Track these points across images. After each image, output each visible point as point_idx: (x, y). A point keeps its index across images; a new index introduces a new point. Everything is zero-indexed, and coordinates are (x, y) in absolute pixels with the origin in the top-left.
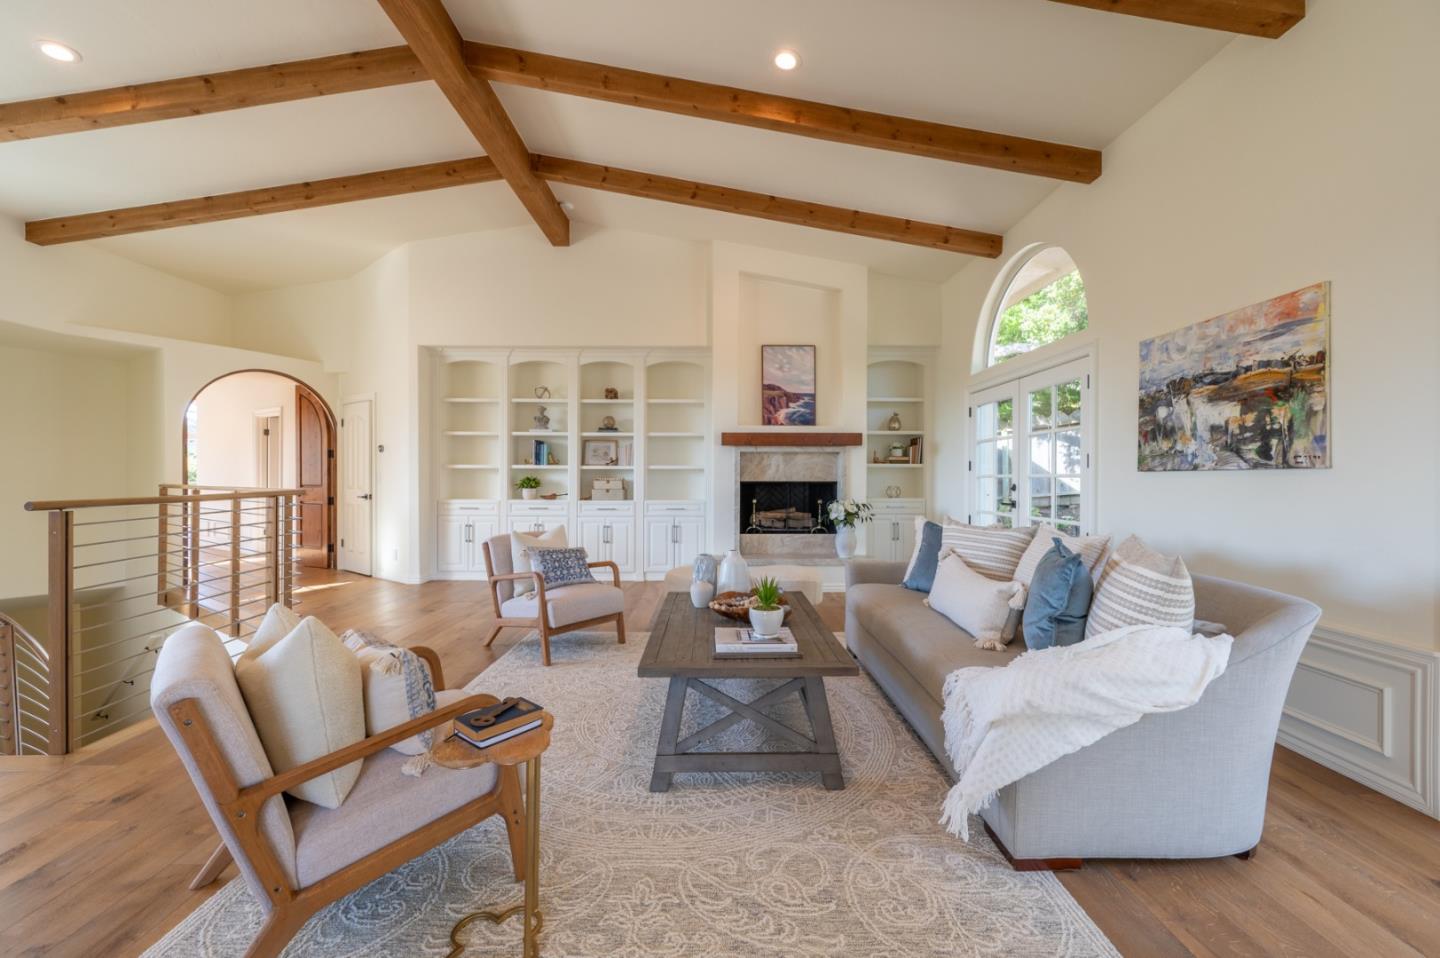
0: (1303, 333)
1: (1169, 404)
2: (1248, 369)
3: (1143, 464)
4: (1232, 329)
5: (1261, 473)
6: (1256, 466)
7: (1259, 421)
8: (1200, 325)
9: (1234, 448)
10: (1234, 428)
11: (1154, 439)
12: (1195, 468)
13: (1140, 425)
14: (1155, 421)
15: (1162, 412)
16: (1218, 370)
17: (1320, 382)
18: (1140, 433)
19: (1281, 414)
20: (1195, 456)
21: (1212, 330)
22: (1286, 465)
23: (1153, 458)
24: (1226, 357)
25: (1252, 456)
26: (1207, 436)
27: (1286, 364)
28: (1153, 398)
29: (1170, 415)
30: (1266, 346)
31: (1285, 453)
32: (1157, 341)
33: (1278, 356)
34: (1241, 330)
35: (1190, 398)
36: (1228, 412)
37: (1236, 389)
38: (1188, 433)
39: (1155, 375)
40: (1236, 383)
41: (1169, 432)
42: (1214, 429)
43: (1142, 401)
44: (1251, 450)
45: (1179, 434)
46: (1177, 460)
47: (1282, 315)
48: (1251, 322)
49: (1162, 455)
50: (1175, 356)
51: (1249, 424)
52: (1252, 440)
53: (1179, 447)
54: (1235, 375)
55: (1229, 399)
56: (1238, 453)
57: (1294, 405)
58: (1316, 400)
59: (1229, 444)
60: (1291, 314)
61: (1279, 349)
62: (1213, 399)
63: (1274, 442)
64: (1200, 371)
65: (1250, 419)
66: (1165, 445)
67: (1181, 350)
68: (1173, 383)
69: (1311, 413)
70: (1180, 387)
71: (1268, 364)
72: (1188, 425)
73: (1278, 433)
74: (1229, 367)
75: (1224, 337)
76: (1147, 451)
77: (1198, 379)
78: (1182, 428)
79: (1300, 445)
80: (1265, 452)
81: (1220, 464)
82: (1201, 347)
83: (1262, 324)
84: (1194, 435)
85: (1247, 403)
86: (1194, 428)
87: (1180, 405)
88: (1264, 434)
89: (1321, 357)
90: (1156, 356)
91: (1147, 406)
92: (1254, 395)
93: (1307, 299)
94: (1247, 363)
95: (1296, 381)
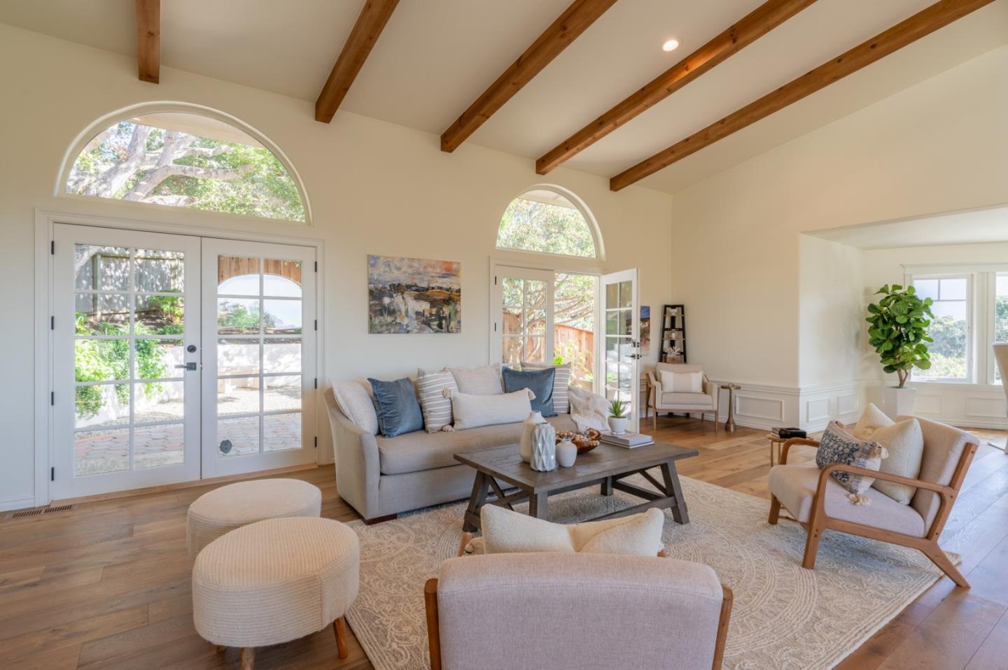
0: (453, 279)
1: (391, 296)
2: (433, 288)
3: (372, 329)
4: (425, 267)
5: (438, 335)
6: (437, 332)
7: (438, 312)
8: (409, 259)
9: (427, 323)
10: (427, 314)
11: (382, 315)
12: (408, 332)
13: (370, 306)
14: (381, 304)
15: (386, 300)
16: (419, 285)
17: (459, 300)
18: (371, 310)
19: (446, 310)
20: (407, 326)
22: (448, 331)
23: (382, 326)
24: (422, 280)
25: (435, 327)
26: (414, 316)
27: (448, 290)
28: (380, 291)
29: (391, 303)
30: (441, 280)
31: (448, 327)
32: (382, 259)
33: (445, 286)
34: (430, 269)
35: (405, 295)
36: (424, 306)
37: (428, 296)
38: (404, 314)
39: (381, 278)
40: (428, 293)
41: (392, 312)
42: (417, 313)
43: (371, 292)
44: (434, 324)
45: (398, 314)
46: (397, 328)
47: (446, 269)
48: (434, 267)
49: (387, 325)
50: (395, 271)
51: (434, 313)
52: (435, 320)
53: (398, 321)
54: (427, 290)
55: (426, 300)
56: (429, 325)
57: (451, 307)
58: (458, 307)
59: (426, 322)
60: (449, 271)
61: (445, 283)
62: (417, 298)
63: (444, 322)
64: (409, 283)
65: (434, 311)
66: (389, 319)
67: (399, 269)
68: (392, 286)
69: (456, 312)
70: (398, 288)
71: (441, 288)
72: (403, 310)
73: (445, 318)
74: (424, 285)
75: (422, 270)
76: (376, 321)
77: (409, 287)
78: (400, 311)
79: (453, 324)
80: (440, 326)
81: (421, 330)
82: (410, 271)
83: (438, 270)
84: (407, 315)
85: (433, 303)
86: (407, 312)
87: (398, 299)
88: (440, 318)
89: (459, 291)
90: (381, 268)
91: (375, 295)
92: (435, 300)
93: (455, 266)
94: (433, 285)
95: (451, 298)
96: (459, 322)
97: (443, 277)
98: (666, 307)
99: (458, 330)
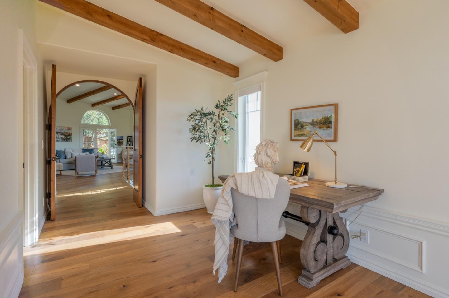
0: (70, 131)
4: (63, 128)
5: (67, 142)
6: (66, 142)
8: (59, 126)
10: (64, 138)
12: (59, 142)
17: (72, 135)
19: (68, 137)
21: (61, 128)
22: (69, 142)
26: (60, 138)
27: (69, 133)
34: (64, 129)
36: (63, 136)
40: (64, 133)
42: (61, 138)
44: (66, 140)
47: (69, 128)
48: (65, 128)
59: (63, 140)
60: (69, 129)
61: (68, 131)
62: (61, 135)
64: (59, 131)
65: (65, 137)
69: (71, 138)
71: (67, 133)
74: (63, 132)
75: (62, 129)
79: (70, 140)
80: (67, 141)
81: (62, 142)
82: (59, 129)
83: (66, 129)
85: (65, 136)
88: (67, 139)
89: (72, 133)
93: (70, 128)
94: (65, 132)
95: (70, 135)
96: (72, 140)
97: (68, 130)
98: (128, 136)
99: (71, 141)
